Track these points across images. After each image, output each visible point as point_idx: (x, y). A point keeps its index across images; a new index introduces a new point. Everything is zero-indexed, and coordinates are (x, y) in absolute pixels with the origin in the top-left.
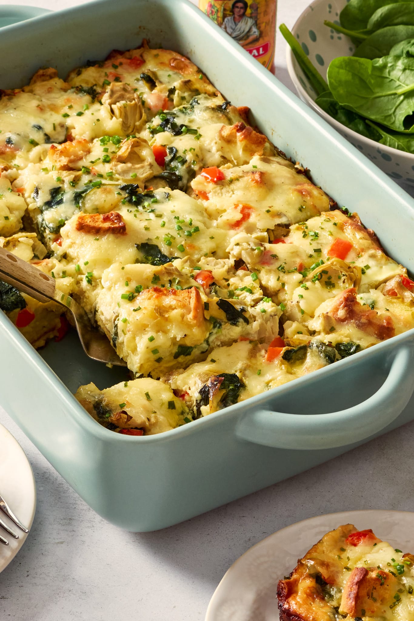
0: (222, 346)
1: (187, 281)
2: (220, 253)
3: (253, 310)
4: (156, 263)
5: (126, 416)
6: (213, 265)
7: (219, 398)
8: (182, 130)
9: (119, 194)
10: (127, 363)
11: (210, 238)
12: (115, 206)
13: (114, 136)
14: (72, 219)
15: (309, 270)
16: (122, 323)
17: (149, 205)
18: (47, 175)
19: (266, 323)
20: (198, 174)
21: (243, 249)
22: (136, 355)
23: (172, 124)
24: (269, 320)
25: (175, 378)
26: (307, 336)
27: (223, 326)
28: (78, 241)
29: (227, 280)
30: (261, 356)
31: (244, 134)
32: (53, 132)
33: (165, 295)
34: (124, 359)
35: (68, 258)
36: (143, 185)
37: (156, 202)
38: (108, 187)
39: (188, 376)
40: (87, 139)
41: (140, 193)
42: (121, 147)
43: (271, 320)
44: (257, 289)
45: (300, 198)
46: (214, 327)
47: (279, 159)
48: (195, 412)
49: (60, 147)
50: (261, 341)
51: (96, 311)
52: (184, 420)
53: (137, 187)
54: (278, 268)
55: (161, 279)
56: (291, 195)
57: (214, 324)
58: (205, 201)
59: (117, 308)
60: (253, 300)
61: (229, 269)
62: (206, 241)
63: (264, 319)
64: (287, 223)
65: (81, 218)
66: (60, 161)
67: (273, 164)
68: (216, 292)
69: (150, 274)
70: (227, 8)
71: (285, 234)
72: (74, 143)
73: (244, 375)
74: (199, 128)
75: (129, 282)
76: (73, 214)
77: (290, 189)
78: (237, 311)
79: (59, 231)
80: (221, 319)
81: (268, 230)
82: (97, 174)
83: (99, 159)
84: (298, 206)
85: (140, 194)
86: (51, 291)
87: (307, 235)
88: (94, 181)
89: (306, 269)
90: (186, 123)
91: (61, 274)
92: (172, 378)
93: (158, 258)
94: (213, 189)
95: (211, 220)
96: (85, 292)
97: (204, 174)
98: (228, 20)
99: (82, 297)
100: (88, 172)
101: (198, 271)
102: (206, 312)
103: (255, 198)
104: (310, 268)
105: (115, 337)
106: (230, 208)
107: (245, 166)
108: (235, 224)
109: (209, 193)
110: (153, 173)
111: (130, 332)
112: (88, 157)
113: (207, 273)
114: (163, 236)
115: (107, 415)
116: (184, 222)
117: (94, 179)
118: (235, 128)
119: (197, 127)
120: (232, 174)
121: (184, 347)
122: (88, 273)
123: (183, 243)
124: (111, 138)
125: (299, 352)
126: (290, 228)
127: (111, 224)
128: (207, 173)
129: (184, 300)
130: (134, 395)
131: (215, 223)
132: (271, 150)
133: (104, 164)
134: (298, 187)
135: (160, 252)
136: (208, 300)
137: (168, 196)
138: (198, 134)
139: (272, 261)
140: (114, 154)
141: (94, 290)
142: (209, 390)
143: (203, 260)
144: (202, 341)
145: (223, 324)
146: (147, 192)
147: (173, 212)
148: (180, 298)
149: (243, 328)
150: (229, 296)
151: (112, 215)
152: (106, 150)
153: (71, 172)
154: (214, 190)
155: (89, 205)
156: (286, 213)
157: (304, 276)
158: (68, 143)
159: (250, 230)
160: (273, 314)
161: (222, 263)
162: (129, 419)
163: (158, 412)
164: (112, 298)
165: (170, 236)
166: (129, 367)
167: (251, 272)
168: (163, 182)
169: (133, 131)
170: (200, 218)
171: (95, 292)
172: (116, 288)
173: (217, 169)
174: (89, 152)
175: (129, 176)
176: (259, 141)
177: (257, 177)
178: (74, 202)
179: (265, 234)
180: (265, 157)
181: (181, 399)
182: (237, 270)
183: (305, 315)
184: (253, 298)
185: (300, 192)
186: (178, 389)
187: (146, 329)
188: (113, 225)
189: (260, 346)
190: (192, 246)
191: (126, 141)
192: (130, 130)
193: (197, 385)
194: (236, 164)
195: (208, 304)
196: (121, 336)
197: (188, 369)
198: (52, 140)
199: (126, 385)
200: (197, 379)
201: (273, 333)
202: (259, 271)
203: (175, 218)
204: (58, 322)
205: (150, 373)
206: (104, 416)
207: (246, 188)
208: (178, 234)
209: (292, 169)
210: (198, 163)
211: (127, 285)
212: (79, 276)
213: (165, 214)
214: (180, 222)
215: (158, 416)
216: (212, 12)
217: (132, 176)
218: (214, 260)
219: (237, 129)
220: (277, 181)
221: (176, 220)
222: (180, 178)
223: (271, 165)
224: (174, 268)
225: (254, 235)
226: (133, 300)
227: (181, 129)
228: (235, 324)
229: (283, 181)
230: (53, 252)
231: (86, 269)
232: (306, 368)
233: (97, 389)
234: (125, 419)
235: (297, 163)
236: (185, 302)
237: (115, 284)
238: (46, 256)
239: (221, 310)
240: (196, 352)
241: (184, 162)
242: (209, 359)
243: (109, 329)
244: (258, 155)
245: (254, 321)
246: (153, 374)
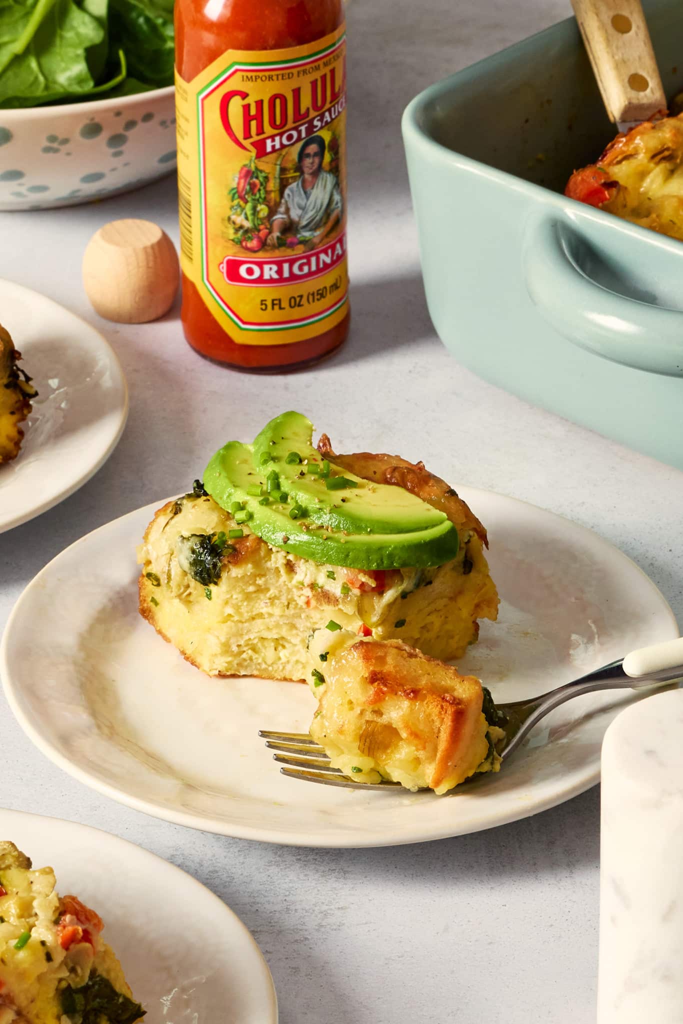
70: (289, 165)
98: (292, 191)
216: (253, 186)
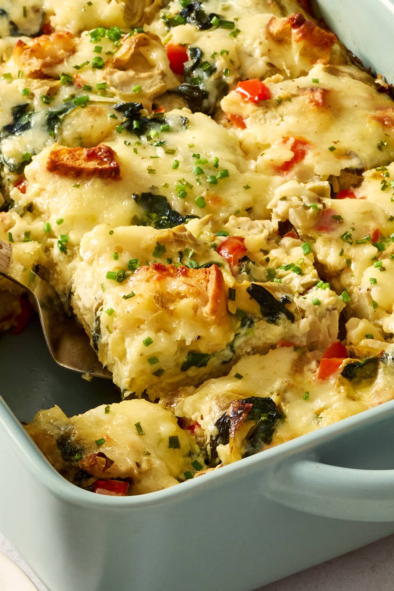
0: (254, 354)
1: (206, 254)
2: (258, 210)
3: (301, 302)
4: (163, 222)
5: (105, 459)
6: (247, 229)
7: (245, 434)
8: (212, 22)
9: (113, 117)
10: (112, 374)
11: (244, 187)
12: (107, 136)
13: (111, 28)
14: (42, 153)
15: (388, 240)
16: (106, 315)
17: (157, 135)
18: (10, 85)
19: (320, 321)
20: (232, 90)
21: (291, 207)
22: (124, 364)
23: (197, 13)
24: (324, 316)
25: (181, 401)
26: (379, 342)
27: (255, 324)
28: (49, 187)
29: (266, 252)
30: (310, 370)
31: (301, 31)
32: (23, 20)
33: (172, 276)
34: (109, 369)
35: (34, 212)
36: (150, 104)
37: (168, 130)
38: (98, 106)
39: (201, 398)
40: (72, 31)
41: (144, 115)
42: (121, 45)
43: (328, 316)
44: (310, 268)
45: (381, 129)
46: (243, 325)
47: (352, 70)
48: (209, 453)
49: (30, 43)
50: (312, 347)
51: (71, 294)
52: (192, 464)
53: (141, 107)
54: (342, 237)
55: (167, 250)
56: (368, 125)
57: (242, 321)
58: (240, 129)
59: (101, 292)
60: (303, 285)
61: (269, 235)
62: (237, 193)
63: (318, 314)
64: (359, 167)
65: (55, 154)
66: (29, 64)
67: (343, 77)
68: (248, 271)
69: (151, 242)
71: (356, 183)
72: (52, 37)
73: (284, 399)
74: (237, 19)
75: (119, 254)
76: (45, 145)
77: (366, 115)
78: (277, 302)
79: (23, 171)
80: (252, 314)
81: (330, 178)
82: (83, 86)
83: (88, 62)
84: (376, 142)
85: (145, 117)
86: (4, 264)
87: (387, 186)
88: (78, 97)
89: (384, 239)
90: (218, 12)
91: (23, 236)
92: (176, 401)
93: (165, 215)
94: (252, 113)
95: (248, 159)
96: (56, 264)
97: (240, 89)
99: (51, 272)
100: (70, 81)
101: (224, 239)
102: (230, 303)
103: (313, 128)
104: (389, 237)
105: (96, 335)
106: (276, 142)
107: (302, 78)
108: (283, 166)
109: (246, 118)
110: (165, 86)
111: (117, 331)
112: (71, 60)
113: (237, 241)
114: (175, 183)
115: (77, 457)
116: (206, 162)
117: (78, 93)
118: (289, 22)
119: (235, 17)
120: (282, 91)
121: (196, 354)
122: (62, 236)
123: (204, 194)
124: (107, 31)
125: (366, 367)
126: (363, 174)
127: (99, 164)
128: (245, 88)
129: (199, 285)
130: (118, 426)
131: (252, 165)
132: (342, 55)
133: (94, 71)
134: (379, 113)
135: (169, 207)
136: (235, 285)
137: (186, 123)
138: (235, 29)
139: (334, 226)
140: (109, 56)
141: (69, 261)
142: (229, 421)
143: (232, 220)
144: (224, 347)
145: (255, 320)
146: (155, 115)
147: (191, 146)
148: (193, 282)
149: (285, 327)
150: (267, 277)
151: (100, 151)
152: (98, 50)
153: (45, 81)
154: (254, 115)
155: (68, 132)
156: (358, 153)
157: (381, 249)
158: (43, 38)
159: (304, 177)
160: (330, 307)
161: (260, 226)
162: (109, 464)
163: (153, 455)
164: (93, 276)
165: (185, 183)
166: (114, 381)
167: (302, 240)
168: (180, 101)
169: (140, 21)
170: (231, 157)
171: (71, 265)
172: (101, 262)
173: (259, 83)
174: (73, 51)
175: (131, 90)
176: (324, 42)
177: (318, 96)
178: (46, 128)
179: (326, 184)
180: (332, 66)
181: (189, 431)
182: (282, 237)
183: (378, 310)
184: (302, 282)
185: (381, 121)
186: (184, 417)
187: (141, 327)
188: (101, 165)
189: (309, 355)
190: (216, 200)
191: (127, 38)
192: (137, 19)
193: (212, 413)
194: (289, 75)
195: (235, 291)
196: (105, 335)
197: (201, 387)
198: (21, 31)
199: (107, 411)
200: (214, 403)
201: (330, 336)
202: (314, 240)
203: (194, 156)
204: (16, 306)
205: (145, 390)
206: (72, 458)
207: (301, 113)
208: (198, 180)
209: (371, 86)
210: (233, 73)
211: (116, 258)
212: (49, 240)
213: (180, 149)
214: (200, 162)
215: (153, 460)
217: (134, 91)
218: (247, 221)
219: (292, 23)
220: (348, 103)
221: (195, 160)
222: (205, 95)
223: (340, 78)
224: (186, 233)
225: (310, 185)
226: (125, 281)
227: (211, 19)
228: (273, 321)
229: (356, 103)
230: (13, 201)
231: (60, 230)
232: (376, 392)
233: (65, 415)
234: (103, 464)
235: (379, 76)
236: (201, 287)
237: (99, 256)
238: (3, 206)
239: (254, 300)
240: (214, 362)
241: (211, 71)
242: (233, 373)
243: (88, 322)
244: (321, 62)
245: (303, 318)
246: (149, 392)
